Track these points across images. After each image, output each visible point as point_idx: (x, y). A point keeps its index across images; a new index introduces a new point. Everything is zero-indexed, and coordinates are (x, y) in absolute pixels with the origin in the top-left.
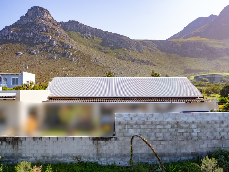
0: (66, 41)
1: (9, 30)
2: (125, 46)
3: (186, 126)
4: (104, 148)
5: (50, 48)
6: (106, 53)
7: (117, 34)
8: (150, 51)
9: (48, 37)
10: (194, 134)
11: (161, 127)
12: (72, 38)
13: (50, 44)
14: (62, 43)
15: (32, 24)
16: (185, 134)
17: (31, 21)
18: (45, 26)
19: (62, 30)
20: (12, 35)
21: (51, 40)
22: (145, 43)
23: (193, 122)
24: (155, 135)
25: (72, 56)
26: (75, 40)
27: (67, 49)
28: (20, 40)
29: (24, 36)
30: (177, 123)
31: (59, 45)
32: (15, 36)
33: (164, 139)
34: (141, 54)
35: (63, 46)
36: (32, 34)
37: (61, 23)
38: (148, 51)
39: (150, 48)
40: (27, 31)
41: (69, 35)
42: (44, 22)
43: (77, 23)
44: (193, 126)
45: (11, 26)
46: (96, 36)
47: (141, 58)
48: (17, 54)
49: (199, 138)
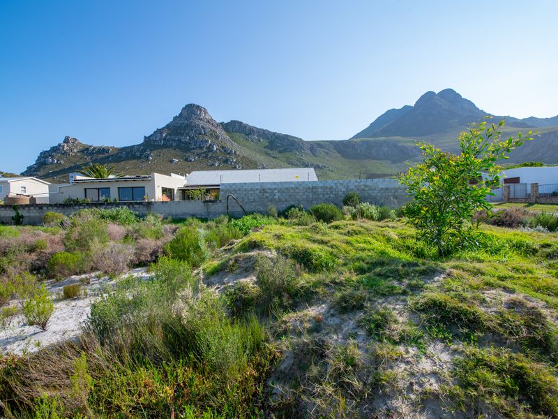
0: (228, 145)
1: (161, 133)
2: (297, 150)
3: (270, 191)
4: (212, 208)
5: (210, 154)
6: (275, 158)
7: (287, 136)
8: (327, 153)
9: (207, 141)
10: (276, 197)
11: (252, 192)
12: (235, 141)
13: (210, 149)
14: (223, 147)
15: (187, 126)
16: (270, 197)
17: (186, 122)
18: (203, 128)
19: (223, 132)
20: (164, 139)
21: (210, 145)
22: (320, 144)
23: (275, 189)
24: (248, 198)
25: (235, 162)
26: (239, 144)
27: (229, 154)
28: (174, 144)
29: (179, 140)
30: (264, 189)
31: (220, 150)
32: (169, 140)
33: (254, 201)
34: (316, 158)
35: (225, 151)
36: (188, 138)
37: (222, 123)
38: (324, 154)
39: (326, 151)
40: (182, 134)
41: (232, 138)
42: (201, 123)
43: (240, 123)
44: (275, 191)
45: (163, 129)
46: (263, 138)
47: (315, 163)
48: (172, 161)
49: (280, 200)
